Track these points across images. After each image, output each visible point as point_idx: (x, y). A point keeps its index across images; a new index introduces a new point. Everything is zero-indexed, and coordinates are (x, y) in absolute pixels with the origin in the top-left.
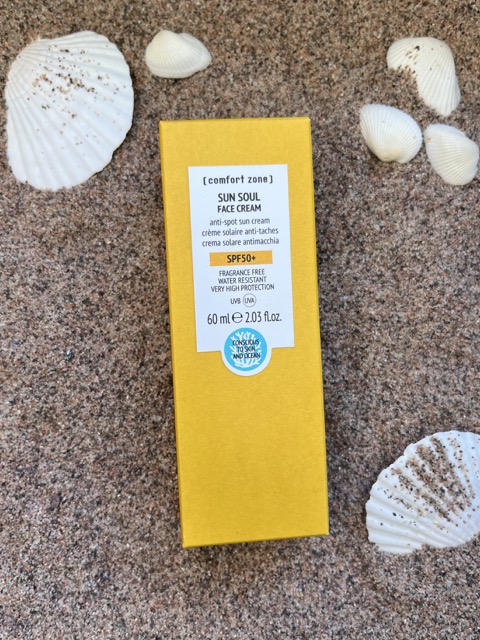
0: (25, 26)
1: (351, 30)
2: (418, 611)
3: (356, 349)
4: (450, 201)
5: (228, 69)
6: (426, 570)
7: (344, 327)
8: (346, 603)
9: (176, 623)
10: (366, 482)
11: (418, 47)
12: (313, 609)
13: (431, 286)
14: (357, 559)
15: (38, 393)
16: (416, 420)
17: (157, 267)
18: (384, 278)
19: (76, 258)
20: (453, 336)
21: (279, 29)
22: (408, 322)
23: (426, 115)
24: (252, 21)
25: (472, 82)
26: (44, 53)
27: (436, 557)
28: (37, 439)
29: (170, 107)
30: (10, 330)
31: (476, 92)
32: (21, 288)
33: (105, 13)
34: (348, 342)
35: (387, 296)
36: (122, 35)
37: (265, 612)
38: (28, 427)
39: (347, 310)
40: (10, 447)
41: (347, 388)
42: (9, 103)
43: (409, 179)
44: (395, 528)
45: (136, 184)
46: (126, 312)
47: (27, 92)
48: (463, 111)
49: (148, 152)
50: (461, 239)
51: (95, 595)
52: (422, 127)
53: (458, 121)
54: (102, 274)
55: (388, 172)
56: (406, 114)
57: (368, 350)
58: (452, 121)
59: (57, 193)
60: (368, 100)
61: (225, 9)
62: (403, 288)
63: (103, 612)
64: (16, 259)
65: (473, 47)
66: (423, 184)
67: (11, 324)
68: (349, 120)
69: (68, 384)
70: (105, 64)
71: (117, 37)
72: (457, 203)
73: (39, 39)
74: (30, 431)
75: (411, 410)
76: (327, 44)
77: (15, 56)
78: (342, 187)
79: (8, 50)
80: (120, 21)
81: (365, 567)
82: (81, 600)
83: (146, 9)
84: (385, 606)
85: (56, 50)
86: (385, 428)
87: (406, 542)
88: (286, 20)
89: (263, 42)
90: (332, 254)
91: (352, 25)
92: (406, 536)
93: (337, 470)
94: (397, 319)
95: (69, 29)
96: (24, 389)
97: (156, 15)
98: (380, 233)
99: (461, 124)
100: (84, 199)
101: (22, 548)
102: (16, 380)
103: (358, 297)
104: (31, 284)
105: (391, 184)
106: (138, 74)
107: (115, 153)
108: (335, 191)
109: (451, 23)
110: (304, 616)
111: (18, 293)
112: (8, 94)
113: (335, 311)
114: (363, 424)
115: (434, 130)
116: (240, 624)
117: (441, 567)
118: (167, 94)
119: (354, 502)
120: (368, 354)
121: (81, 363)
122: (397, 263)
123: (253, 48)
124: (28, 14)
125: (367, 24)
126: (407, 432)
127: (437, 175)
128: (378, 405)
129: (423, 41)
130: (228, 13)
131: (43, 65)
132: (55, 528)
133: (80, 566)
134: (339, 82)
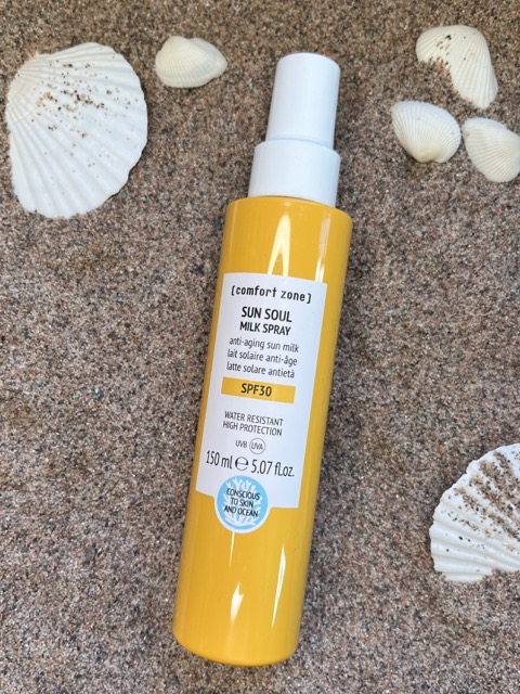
0: (21, 41)
1: (375, 23)
2: (493, 642)
3: (406, 367)
4: (495, 200)
5: (246, 73)
6: (499, 597)
7: (391, 344)
8: (415, 640)
9: (233, 676)
10: (427, 509)
11: (449, 37)
12: (381, 649)
13: (482, 292)
14: (424, 592)
15: (66, 438)
16: (476, 438)
17: (185, 293)
18: (430, 288)
19: (97, 290)
20: (508, 344)
21: (298, 26)
22: (460, 333)
23: (463, 109)
24: (268, 20)
25: (509, 70)
26: (46, 69)
27: (509, 582)
28: (67, 489)
29: (186, 120)
30: (31, 372)
31: (514, 81)
32: (40, 325)
33: (107, 21)
34: (395, 359)
35: (436, 306)
36: (128, 44)
37: (329, 657)
38: (57, 476)
39: (393, 325)
40: (39, 499)
41: (399, 410)
42: (11, 127)
43: (449, 179)
44: (462, 554)
45: (156, 204)
46: (156, 343)
47: (31, 113)
48: (502, 101)
49: (166, 170)
50: (509, 239)
51: (143, 652)
52: (460, 123)
53: (498, 112)
54: (127, 304)
55: (426, 173)
56: (441, 109)
57: (418, 366)
58: (491, 114)
59: (71, 220)
60: (399, 97)
61: (237, 9)
62: (451, 296)
63: (154, 670)
64: (32, 294)
65: (508, 33)
66: (465, 183)
67: (31, 365)
68: (381, 119)
69: (98, 425)
70: (113, 76)
71: (122, 47)
72: (502, 201)
73: (37, 55)
74: (59, 480)
75: (470, 428)
76: (351, 40)
77: (13, 74)
78: (378, 192)
79: (6, 69)
80: (125, 29)
81: (433, 599)
82: (128, 658)
83: (152, 15)
84: (457, 639)
85: (58, 65)
86: (443, 449)
87: (475, 568)
88: (304, 17)
89: (282, 42)
90: (373, 266)
91: (376, 17)
92: (474, 562)
93: (395, 499)
94: (447, 330)
95: (69, 42)
96: (50, 435)
97: (163, 21)
98: (423, 239)
99: (501, 116)
100: (102, 225)
101: (61, 607)
102: (41, 426)
103: (404, 309)
104: (51, 321)
105: (431, 185)
106: (149, 86)
107: (131, 173)
108: (371, 197)
109: (482, 8)
110: (371, 657)
111: (37, 331)
112: (9, 117)
113: (380, 326)
114: (419, 446)
115: (472, 124)
116: (303, 672)
117: (515, 591)
118: (181, 105)
119: (416, 531)
120: (419, 371)
121: (111, 401)
122: (443, 271)
123: (271, 49)
124: (23, 28)
125: (392, 16)
126: (467, 451)
127: (479, 173)
128: (434, 424)
129: (454, 30)
130: (241, 13)
131: (46, 82)
132: (94, 583)
133: (123, 623)
134: (366, 80)
